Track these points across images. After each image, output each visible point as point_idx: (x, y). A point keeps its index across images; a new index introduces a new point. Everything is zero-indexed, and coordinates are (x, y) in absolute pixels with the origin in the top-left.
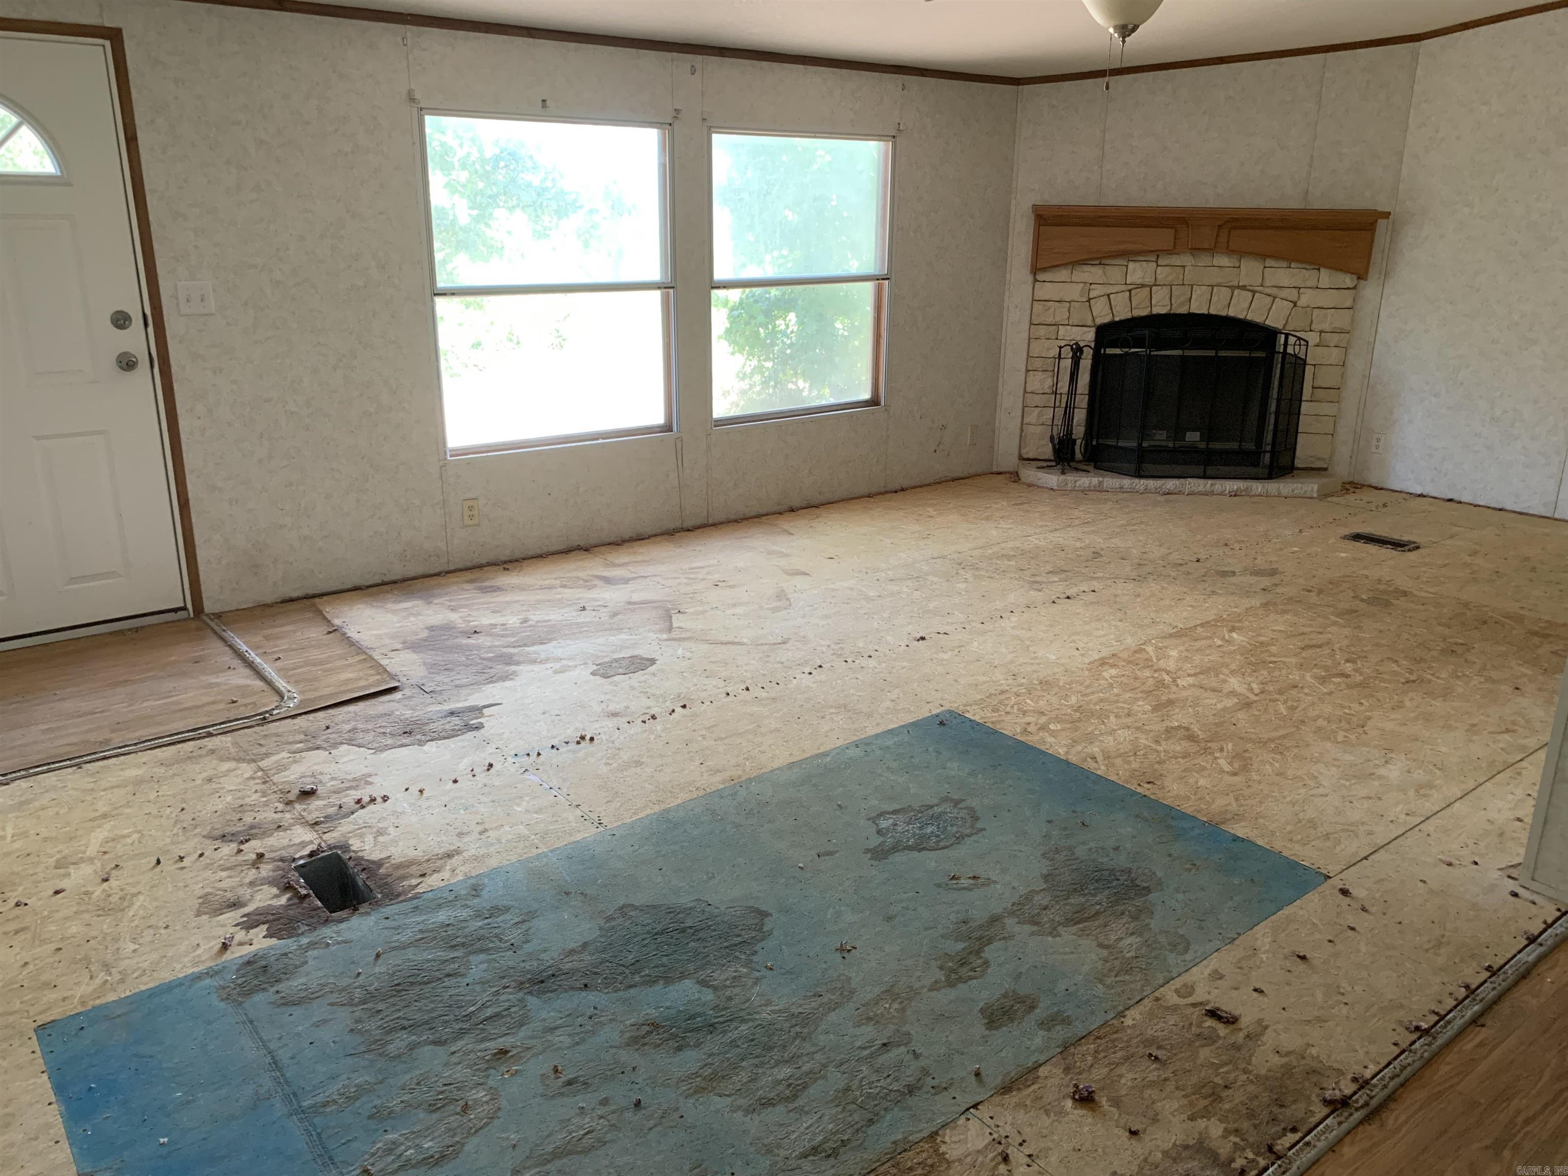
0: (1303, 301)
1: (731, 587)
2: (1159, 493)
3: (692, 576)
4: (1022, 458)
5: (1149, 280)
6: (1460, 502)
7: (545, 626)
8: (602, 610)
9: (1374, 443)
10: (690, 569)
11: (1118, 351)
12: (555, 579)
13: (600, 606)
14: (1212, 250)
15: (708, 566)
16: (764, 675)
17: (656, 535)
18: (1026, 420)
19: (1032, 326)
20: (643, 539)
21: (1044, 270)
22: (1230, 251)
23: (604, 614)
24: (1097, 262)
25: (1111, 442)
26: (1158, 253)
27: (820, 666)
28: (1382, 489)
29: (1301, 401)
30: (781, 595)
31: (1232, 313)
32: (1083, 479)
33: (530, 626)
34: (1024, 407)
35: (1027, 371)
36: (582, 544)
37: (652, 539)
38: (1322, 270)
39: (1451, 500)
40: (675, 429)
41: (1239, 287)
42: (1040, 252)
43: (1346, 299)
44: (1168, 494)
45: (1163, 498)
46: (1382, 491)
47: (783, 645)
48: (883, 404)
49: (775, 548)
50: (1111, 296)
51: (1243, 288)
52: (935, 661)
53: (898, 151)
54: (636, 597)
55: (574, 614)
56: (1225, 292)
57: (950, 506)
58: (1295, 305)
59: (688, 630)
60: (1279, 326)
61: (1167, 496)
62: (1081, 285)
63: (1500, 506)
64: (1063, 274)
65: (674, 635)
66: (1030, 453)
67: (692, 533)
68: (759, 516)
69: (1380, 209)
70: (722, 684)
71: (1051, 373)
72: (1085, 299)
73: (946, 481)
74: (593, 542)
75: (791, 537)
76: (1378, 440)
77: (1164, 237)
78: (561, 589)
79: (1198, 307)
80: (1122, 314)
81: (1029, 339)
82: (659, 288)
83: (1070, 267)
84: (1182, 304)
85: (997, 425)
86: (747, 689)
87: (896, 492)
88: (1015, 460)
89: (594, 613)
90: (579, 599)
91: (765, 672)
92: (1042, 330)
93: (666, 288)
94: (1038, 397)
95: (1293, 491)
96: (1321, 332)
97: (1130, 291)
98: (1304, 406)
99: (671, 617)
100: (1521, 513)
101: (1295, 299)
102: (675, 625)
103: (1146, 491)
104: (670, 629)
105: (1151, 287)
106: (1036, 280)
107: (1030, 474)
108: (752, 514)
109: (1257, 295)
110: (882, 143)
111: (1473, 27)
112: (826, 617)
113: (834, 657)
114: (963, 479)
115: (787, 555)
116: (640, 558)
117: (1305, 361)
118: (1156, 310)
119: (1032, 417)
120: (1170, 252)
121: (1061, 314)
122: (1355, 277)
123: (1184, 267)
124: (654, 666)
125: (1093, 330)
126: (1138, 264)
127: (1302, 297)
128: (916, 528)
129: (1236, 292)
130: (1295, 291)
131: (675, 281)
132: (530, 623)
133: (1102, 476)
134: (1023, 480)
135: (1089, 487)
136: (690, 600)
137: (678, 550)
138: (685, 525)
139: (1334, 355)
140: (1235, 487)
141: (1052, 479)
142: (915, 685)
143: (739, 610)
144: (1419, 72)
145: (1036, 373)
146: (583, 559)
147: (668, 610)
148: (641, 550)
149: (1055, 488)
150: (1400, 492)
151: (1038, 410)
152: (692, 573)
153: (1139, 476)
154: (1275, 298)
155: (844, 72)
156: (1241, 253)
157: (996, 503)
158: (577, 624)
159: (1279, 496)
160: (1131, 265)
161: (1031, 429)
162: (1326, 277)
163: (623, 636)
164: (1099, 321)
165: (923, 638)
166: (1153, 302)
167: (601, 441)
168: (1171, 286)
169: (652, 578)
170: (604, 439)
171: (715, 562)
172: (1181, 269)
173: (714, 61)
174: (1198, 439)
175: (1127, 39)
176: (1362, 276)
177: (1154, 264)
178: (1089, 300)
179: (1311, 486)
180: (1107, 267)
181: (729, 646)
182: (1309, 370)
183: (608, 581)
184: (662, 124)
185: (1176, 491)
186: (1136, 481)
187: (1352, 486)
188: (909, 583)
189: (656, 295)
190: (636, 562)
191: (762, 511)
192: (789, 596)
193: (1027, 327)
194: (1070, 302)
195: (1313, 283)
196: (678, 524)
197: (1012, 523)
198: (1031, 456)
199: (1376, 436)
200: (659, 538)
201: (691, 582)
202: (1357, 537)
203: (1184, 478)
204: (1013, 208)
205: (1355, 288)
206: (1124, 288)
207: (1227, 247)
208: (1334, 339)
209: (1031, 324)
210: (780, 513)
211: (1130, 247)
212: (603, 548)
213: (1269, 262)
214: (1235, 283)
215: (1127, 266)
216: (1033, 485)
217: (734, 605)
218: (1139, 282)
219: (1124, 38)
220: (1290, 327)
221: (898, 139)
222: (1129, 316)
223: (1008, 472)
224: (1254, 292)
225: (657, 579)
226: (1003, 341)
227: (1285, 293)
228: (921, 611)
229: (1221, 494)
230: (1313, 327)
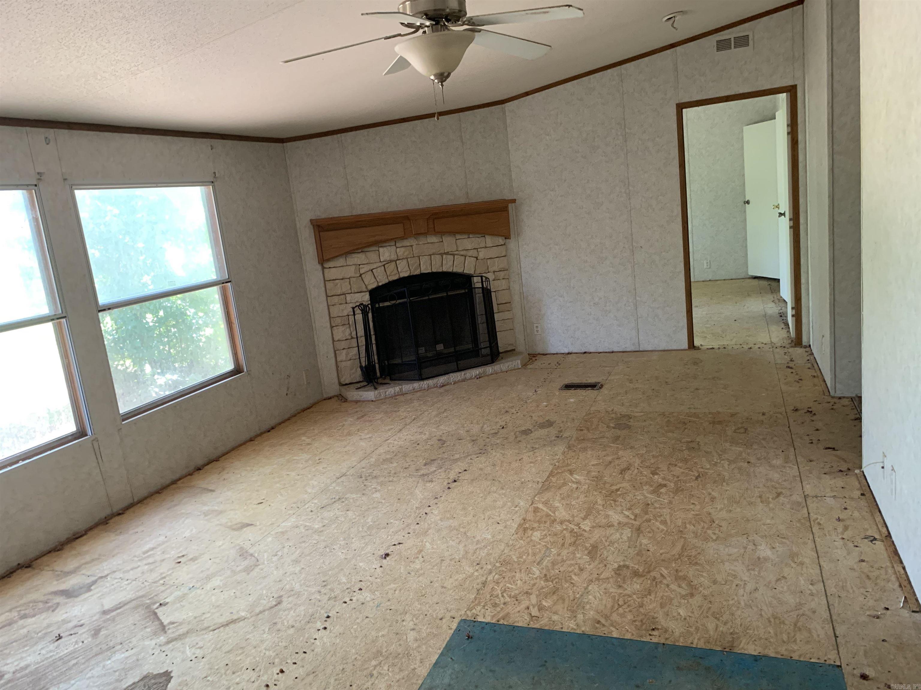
0: (481, 255)
1: (193, 559)
2: (437, 387)
3: (151, 560)
4: (341, 385)
5: (394, 257)
6: (590, 353)
7: (26, 675)
8: (81, 630)
9: (535, 329)
10: (144, 553)
11: (387, 304)
12: (10, 611)
13: (76, 627)
14: (425, 234)
15: (159, 545)
16: (286, 647)
17: (91, 529)
18: (339, 359)
19: (329, 298)
20: (81, 536)
21: (328, 260)
22: (436, 233)
23: (84, 634)
24: (360, 251)
25: (398, 361)
26: (395, 240)
27: (328, 617)
28: (546, 354)
29: (493, 313)
30: (243, 554)
31: (445, 270)
32: (390, 390)
33: (9, 681)
34: (335, 351)
35: (332, 327)
36: (21, 561)
37: (90, 534)
38: (486, 236)
39: (585, 353)
40: (89, 433)
41: (445, 253)
42: (323, 249)
43: (501, 251)
44: (443, 386)
45: (442, 390)
46: (548, 356)
47: (279, 607)
48: (245, 370)
49: (206, 508)
50: (373, 270)
51: (447, 253)
52: (413, 574)
53: (217, 192)
54: (108, 603)
55: (52, 647)
56: (438, 257)
57: (316, 431)
58: (477, 259)
59: (181, 624)
60: (472, 272)
61: (444, 388)
62: (354, 267)
63: (611, 350)
64: (341, 261)
65: (171, 633)
66: (346, 379)
67: (125, 516)
68: (174, 482)
69: (506, 198)
70: (253, 676)
71: (348, 326)
72: (359, 275)
73: (299, 413)
74: (32, 556)
75: (214, 493)
76: (537, 327)
77: (398, 230)
78: (21, 622)
79: (425, 269)
80: (383, 280)
81: (328, 306)
82: (52, 320)
83: (345, 256)
84: (416, 269)
85: (320, 366)
86: (282, 671)
87: (269, 431)
88: (336, 387)
89: (73, 639)
90: (49, 626)
91: (284, 644)
92: (336, 299)
93: (58, 319)
94: (343, 342)
95: (508, 367)
96: (494, 272)
97: (384, 265)
98: (496, 316)
99: (155, 614)
100: (623, 352)
101: (476, 255)
102: (166, 622)
103: (429, 388)
104: (163, 628)
105: (396, 261)
106: (323, 268)
107: (353, 394)
108: (168, 482)
109: (456, 256)
110: (203, 187)
111: (532, 94)
112: (296, 562)
113: (332, 602)
114: (309, 408)
115: (221, 512)
116: (88, 558)
117: (490, 290)
118: (403, 275)
119: (342, 356)
120: (403, 238)
121: (345, 287)
122: (504, 238)
123: (412, 246)
124: (172, 681)
125: (368, 293)
126: (385, 249)
127: (480, 253)
128: (305, 456)
129: (444, 256)
130: (476, 251)
131: (66, 312)
132: (6, 677)
133: (399, 385)
134: (350, 399)
135: (395, 393)
136: (163, 588)
137: (121, 537)
138: (115, 510)
139: (503, 284)
140: (478, 372)
141: (370, 394)
142: (417, 605)
143: (216, 582)
144: (508, 121)
145: (338, 327)
146: (29, 579)
147: (148, 607)
148: (86, 548)
149: (374, 399)
150: (557, 354)
151: (345, 351)
152: (149, 557)
153: (422, 379)
154: (465, 256)
155: (169, 138)
156: (442, 233)
157: (346, 421)
158: (61, 659)
159: (502, 372)
160: (381, 250)
161: (344, 364)
162: (489, 240)
163: (119, 656)
164: (371, 287)
165: (387, 555)
166: (399, 270)
167: (21, 463)
168: (407, 258)
169: (113, 576)
170: (23, 460)
171: (162, 538)
172: (410, 248)
173: (64, 133)
174: (443, 348)
175: (444, 83)
176: (507, 237)
177: (394, 247)
178: (361, 275)
179: (517, 362)
180: (367, 253)
181: (232, 626)
182: (493, 294)
183: (68, 594)
184: (28, 185)
185: (446, 383)
186: (422, 383)
187: (533, 356)
188: (337, 505)
189: (49, 326)
190: (86, 563)
191: (174, 477)
192: (251, 551)
193: (325, 298)
194: (349, 278)
195: (483, 245)
196: (108, 512)
197: (368, 433)
198: (347, 382)
199: (535, 325)
200: (96, 531)
201: (152, 567)
202: (568, 387)
203: (448, 374)
204: (297, 223)
205: (504, 244)
206: (380, 264)
207: (435, 230)
208: (502, 274)
209: (327, 296)
210: (191, 474)
211: (378, 238)
212: (45, 559)
213: (458, 236)
214: (442, 251)
215: (378, 251)
216: (359, 401)
217: (209, 578)
218: (388, 259)
219: (442, 82)
220: (478, 272)
221: (216, 184)
222: (387, 281)
223: (335, 396)
224: (454, 255)
225: (118, 575)
226: (311, 310)
227: (471, 253)
228: (365, 529)
229: (471, 378)
230: (489, 270)
